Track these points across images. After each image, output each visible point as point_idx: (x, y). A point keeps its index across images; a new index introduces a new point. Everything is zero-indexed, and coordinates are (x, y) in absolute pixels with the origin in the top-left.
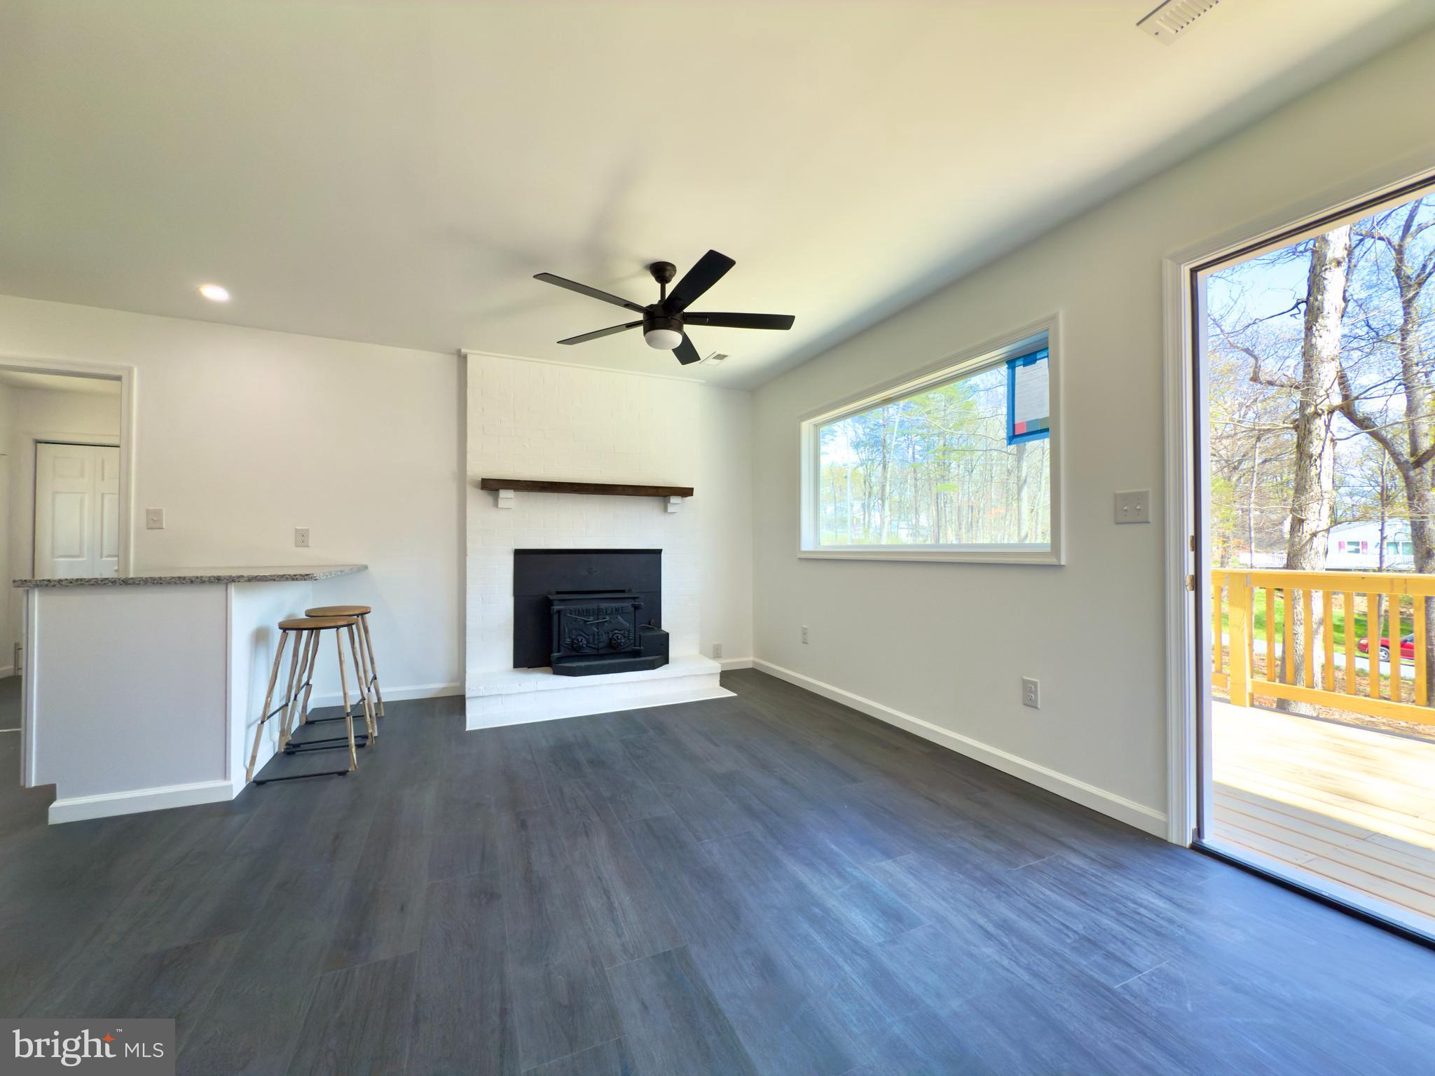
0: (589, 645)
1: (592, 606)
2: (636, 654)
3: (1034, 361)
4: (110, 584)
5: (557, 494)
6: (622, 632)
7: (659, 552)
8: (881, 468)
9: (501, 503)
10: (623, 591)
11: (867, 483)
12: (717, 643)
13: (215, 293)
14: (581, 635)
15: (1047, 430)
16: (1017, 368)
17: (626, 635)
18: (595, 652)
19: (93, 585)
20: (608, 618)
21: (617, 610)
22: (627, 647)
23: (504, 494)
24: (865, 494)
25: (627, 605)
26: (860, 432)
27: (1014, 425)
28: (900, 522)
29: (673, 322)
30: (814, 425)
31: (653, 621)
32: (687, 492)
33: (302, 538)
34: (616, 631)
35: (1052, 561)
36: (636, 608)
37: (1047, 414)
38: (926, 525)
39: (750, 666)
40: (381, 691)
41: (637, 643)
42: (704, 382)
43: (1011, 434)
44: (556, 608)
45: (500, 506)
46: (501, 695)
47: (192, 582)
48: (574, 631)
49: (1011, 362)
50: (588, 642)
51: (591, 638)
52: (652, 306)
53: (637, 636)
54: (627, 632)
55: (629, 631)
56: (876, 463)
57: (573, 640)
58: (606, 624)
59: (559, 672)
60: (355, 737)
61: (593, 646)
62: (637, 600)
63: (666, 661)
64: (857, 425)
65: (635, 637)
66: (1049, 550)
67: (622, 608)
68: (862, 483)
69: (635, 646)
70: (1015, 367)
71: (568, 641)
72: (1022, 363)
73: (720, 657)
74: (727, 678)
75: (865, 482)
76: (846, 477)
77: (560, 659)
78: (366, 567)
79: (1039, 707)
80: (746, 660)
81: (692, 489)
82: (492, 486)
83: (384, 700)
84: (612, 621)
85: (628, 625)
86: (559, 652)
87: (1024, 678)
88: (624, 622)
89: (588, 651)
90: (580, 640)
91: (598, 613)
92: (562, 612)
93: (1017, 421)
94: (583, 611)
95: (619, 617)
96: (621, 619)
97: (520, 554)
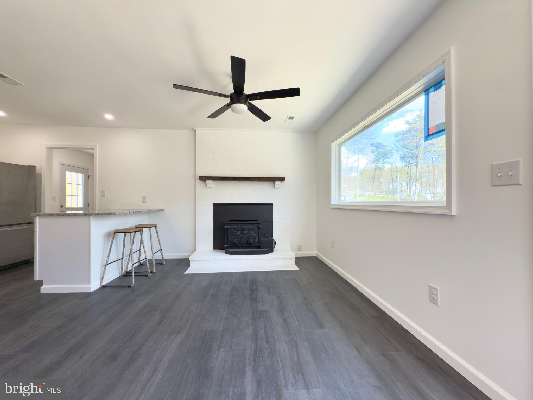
0: (239, 242)
1: (239, 227)
2: (259, 247)
3: (441, 87)
4: (56, 215)
5: (230, 182)
6: (253, 238)
7: (272, 204)
8: (415, 167)
9: (208, 186)
10: (257, 221)
11: (409, 174)
12: (300, 244)
13: (109, 117)
14: (236, 238)
15: (444, 130)
16: (430, 94)
17: (254, 239)
18: (241, 245)
19: (51, 215)
20: (246, 232)
21: (250, 229)
22: (254, 244)
23: (208, 182)
24: (408, 179)
25: (255, 227)
26: (405, 152)
27: (428, 129)
28: (427, 191)
29: (242, 100)
30: (338, 145)
31: (269, 234)
32: (282, 179)
33: (144, 199)
34: (250, 237)
35: (446, 212)
36: (259, 228)
37: (444, 120)
38: (440, 192)
39: (315, 255)
40: (164, 254)
41: (260, 243)
42: (291, 131)
43: (427, 135)
44: (226, 227)
45: (207, 187)
46: (202, 260)
47: (78, 215)
48: (233, 236)
49: (426, 91)
50: (238, 241)
51: (240, 240)
52: (231, 94)
53: (260, 239)
54: (254, 238)
55: (256, 238)
56: (414, 165)
57: (232, 240)
58: (246, 234)
59: (227, 253)
60: (134, 272)
61: (240, 243)
62: (259, 225)
63: (272, 251)
64: (404, 149)
65: (259, 240)
66: (445, 205)
67: (253, 228)
68: (407, 174)
69: (259, 244)
70: (429, 93)
71: (231, 240)
72: (433, 90)
73: (301, 250)
74: (298, 260)
75: (408, 174)
76: (397, 172)
77: (227, 248)
78: (163, 210)
79: (439, 305)
80: (312, 252)
81: (285, 178)
82: (204, 179)
83: (164, 258)
84: (249, 233)
85: (255, 235)
86: (227, 245)
87: (430, 284)
88: (253, 234)
89: (239, 245)
90: (235, 240)
91: (242, 230)
92: (228, 229)
93: (430, 127)
94: (236, 228)
95: (251, 232)
96: (252, 232)
97: (216, 206)
